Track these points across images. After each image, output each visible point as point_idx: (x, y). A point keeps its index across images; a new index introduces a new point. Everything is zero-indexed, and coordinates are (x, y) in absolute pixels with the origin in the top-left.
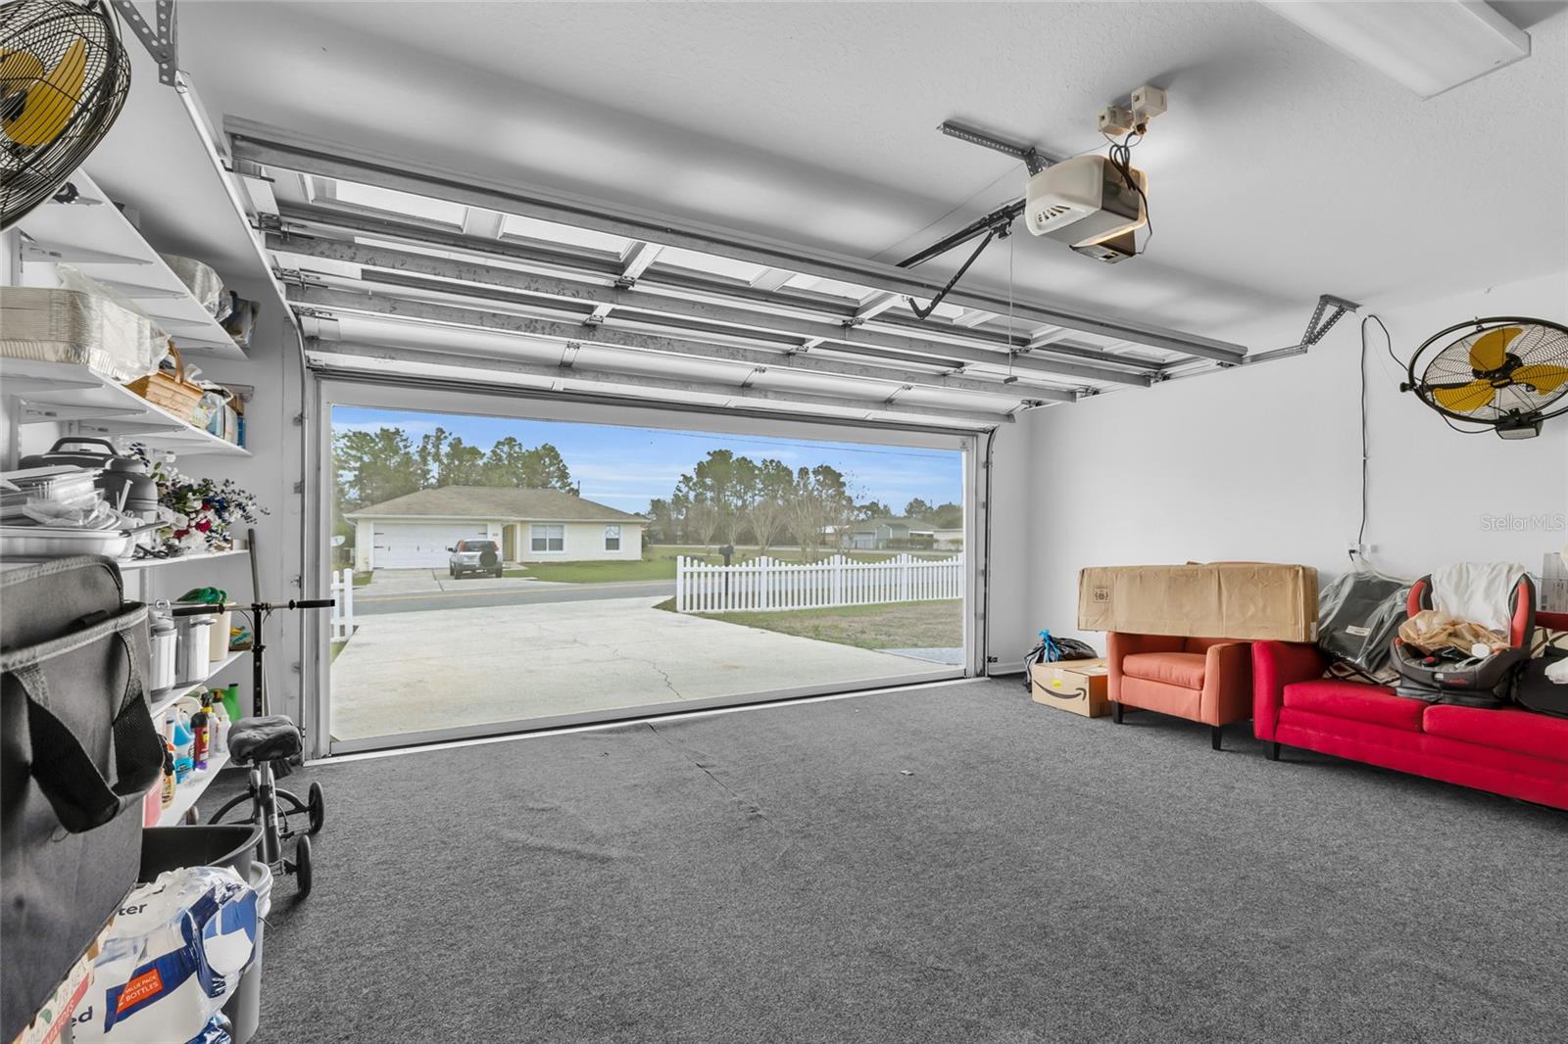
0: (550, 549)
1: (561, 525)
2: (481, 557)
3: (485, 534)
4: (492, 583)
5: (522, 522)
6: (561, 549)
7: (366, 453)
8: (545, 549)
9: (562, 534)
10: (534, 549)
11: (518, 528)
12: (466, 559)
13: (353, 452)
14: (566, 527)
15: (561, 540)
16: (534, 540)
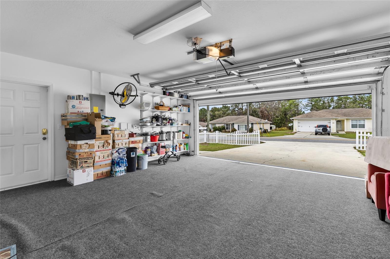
0: (359, 128)
1: (364, 120)
2: (322, 129)
3: (330, 123)
4: (327, 137)
5: (347, 119)
6: (364, 128)
7: (313, 102)
8: (357, 128)
9: (364, 123)
10: (352, 127)
11: (345, 121)
12: (318, 130)
13: (310, 102)
14: (366, 120)
15: (364, 125)
16: (352, 124)
